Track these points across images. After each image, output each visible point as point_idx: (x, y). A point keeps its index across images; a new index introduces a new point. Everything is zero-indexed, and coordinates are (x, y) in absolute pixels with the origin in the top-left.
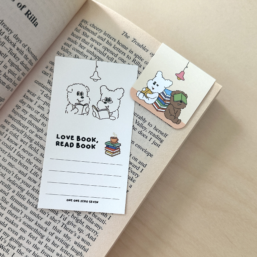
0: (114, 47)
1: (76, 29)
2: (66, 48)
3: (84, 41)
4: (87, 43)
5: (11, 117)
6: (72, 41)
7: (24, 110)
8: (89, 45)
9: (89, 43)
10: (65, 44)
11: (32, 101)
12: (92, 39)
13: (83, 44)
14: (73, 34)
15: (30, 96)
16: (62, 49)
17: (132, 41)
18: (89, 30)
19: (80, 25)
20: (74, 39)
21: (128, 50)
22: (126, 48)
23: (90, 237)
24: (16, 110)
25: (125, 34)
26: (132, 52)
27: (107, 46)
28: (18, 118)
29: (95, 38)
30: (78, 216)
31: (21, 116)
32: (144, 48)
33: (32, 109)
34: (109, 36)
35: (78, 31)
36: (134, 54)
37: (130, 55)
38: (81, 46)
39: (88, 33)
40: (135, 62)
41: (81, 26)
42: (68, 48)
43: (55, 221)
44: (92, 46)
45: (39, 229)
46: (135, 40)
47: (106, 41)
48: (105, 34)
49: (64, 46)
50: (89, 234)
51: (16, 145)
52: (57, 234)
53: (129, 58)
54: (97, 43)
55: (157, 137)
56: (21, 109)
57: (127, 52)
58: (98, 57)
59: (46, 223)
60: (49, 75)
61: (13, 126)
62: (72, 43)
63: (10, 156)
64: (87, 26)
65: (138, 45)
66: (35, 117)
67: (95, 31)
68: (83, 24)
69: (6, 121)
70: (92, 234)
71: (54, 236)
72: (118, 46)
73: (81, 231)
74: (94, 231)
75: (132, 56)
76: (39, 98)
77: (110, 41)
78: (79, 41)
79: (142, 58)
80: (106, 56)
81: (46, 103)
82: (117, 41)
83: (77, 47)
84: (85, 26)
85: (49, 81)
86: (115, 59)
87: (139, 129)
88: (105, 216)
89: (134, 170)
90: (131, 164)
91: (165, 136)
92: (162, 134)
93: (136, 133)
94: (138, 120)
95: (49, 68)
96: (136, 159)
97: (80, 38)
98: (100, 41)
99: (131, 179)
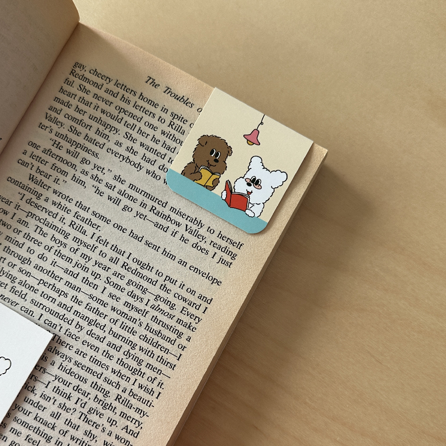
0: (135, 106)
1: (67, 81)
2: (52, 116)
3: (82, 100)
4: (88, 104)
6: (63, 103)
8: (93, 106)
9: (91, 103)
10: (51, 108)
11: (6, 213)
12: (96, 96)
13: (82, 106)
14: (62, 90)
15: (2, 205)
16: (46, 118)
17: (165, 92)
18: (89, 81)
19: (72, 73)
20: (66, 98)
21: (159, 109)
22: (155, 105)
23: (128, 431)
25: (151, 80)
26: (166, 111)
27: (123, 105)
29: (101, 93)
30: (106, 399)
32: (186, 102)
33: (9, 227)
34: (123, 87)
35: (70, 84)
36: (169, 113)
37: (163, 115)
38: (78, 110)
39: (88, 86)
40: (174, 127)
41: (74, 74)
42: (57, 116)
43: (67, 410)
44: (96, 107)
45: (42, 427)
46: (169, 90)
47: (120, 96)
48: (117, 84)
49: (50, 112)
50: (127, 426)
52: (72, 432)
53: (163, 121)
54: (104, 102)
55: (225, 250)
57: (158, 111)
58: (109, 126)
59: (52, 415)
60: (30, 166)
62: (62, 107)
64: (85, 73)
65: (176, 97)
66: (16, 239)
67: (99, 81)
68: (77, 70)
70: (132, 426)
71: (68, 436)
72: (141, 103)
73: (112, 422)
74: (134, 421)
75: (168, 118)
76: (17, 207)
77: (127, 95)
78: (74, 102)
79: (185, 118)
80: (123, 122)
81: (30, 214)
82: (138, 95)
83: (71, 112)
84: (81, 73)
85: (32, 176)
86: (139, 125)
87: (193, 240)
88: (151, 394)
89: (192, 310)
90: (185, 300)
91: (238, 247)
92: (233, 243)
93: (189, 247)
94: (190, 224)
95: (29, 154)
96: (193, 292)
97: (76, 95)
98: (110, 98)
99: (187, 326)
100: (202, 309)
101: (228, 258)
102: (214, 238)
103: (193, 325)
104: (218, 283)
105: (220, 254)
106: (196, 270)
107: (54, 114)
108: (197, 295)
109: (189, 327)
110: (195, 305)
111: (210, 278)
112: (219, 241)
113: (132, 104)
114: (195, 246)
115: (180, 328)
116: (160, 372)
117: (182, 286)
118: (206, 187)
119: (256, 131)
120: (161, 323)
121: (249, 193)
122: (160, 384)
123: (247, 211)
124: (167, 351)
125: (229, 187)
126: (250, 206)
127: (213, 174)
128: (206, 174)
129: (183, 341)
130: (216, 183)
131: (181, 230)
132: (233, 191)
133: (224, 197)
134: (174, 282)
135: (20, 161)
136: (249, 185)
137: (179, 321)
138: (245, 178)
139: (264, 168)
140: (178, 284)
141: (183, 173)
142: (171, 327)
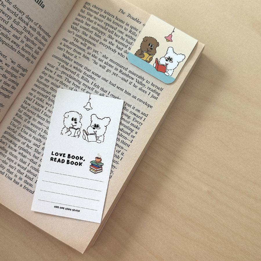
0: (114, 22)
1: (82, 11)
2: (74, 27)
3: (89, 19)
4: (91, 21)
5: (37, 86)
6: (79, 21)
7: (46, 80)
8: (93, 22)
9: (93, 21)
10: (74, 23)
11: (51, 72)
12: (95, 18)
13: (89, 22)
14: (79, 15)
15: (50, 68)
16: (71, 28)
17: (128, 16)
18: (92, 10)
19: (84, 7)
20: (81, 18)
21: (125, 24)
22: (123, 22)
24: (40, 80)
25: (121, 11)
26: (128, 25)
27: (108, 22)
28: (42, 86)
29: (98, 16)
31: (44, 85)
32: (138, 21)
33: (53, 78)
34: (108, 14)
36: (130, 26)
37: (127, 27)
38: (87, 24)
39: (92, 13)
40: (132, 33)
41: (85, 7)
42: (77, 27)
44: (95, 23)
46: (130, 15)
47: (106, 18)
48: (105, 12)
49: (73, 25)
51: (43, 107)
53: (126, 30)
54: (99, 21)
55: (154, 91)
56: (44, 79)
57: (124, 25)
58: (101, 32)
60: (63, 50)
61: (38, 92)
62: (79, 22)
63: (39, 117)
64: (90, 7)
65: (133, 19)
66: (56, 84)
67: (97, 11)
68: (87, 5)
69: (32, 89)
72: (116, 21)
75: (129, 28)
76: (57, 69)
77: (110, 17)
78: (85, 20)
79: (137, 29)
80: (108, 30)
81: (63, 72)
82: (115, 17)
83: (83, 25)
84: (88, 7)
85: (64, 55)
86: (115, 31)
87: (140, 86)
88: (118, 158)
89: (138, 119)
90: (135, 115)
91: (161, 90)
92: (158, 88)
93: (137, 90)
94: (138, 79)
95: (63, 44)
96: (139, 111)
97: (86, 17)
98: (102, 19)
99: (136, 127)
100: (143, 119)
101: (156, 95)
102: (150, 85)
103: (139, 126)
104: (151, 107)
105: (152, 93)
106: (141, 101)
107: (75, 26)
108: (141, 112)
109: (137, 127)
110: (139, 117)
111: (147, 105)
112: (152, 87)
113: (112, 21)
114: (140, 89)
115: (132, 127)
116: (122, 148)
117: (134, 108)
118: (146, 61)
119: (171, 35)
120: (123, 125)
121: (167, 64)
122: (122, 154)
123: (166, 73)
124: (126, 138)
125: (157, 61)
126: (167, 70)
127: (150, 55)
128: (146, 55)
129: (133, 134)
130: (151, 59)
131: (134, 82)
132: (159, 63)
133: (155, 66)
134: (130, 106)
135: (59, 48)
136: (167, 60)
137: (132, 124)
138: (165, 57)
139: (174, 53)
140: (132, 107)
141: (136, 54)
142: (128, 127)
